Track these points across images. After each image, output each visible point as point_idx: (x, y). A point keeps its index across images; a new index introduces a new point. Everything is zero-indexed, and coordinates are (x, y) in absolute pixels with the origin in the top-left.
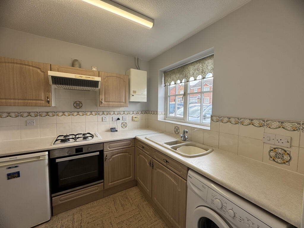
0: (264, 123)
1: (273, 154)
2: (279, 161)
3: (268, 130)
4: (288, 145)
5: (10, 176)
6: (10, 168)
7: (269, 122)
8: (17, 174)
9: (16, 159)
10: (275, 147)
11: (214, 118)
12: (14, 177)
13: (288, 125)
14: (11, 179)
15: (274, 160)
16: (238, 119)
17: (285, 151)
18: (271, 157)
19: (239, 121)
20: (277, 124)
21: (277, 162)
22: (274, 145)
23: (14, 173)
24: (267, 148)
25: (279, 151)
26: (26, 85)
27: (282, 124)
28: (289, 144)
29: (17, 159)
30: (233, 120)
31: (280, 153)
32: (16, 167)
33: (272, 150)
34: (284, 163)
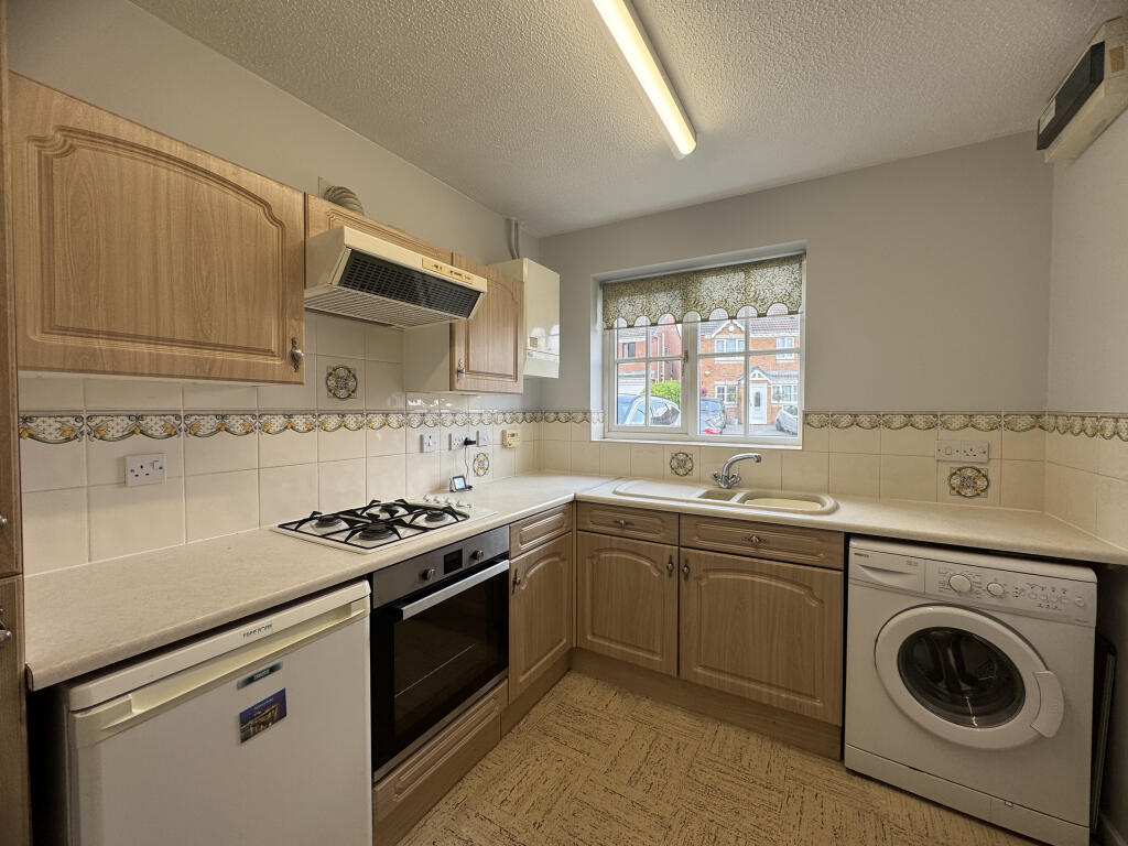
0: (936, 420)
1: (956, 481)
2: (969, 492)
3: (944, 433)
4: (984, 458)
5: (251, 722)
6: (251, 680)
7: (946, 417)
8: (277, 707)
9: (268, 632)
10: (961, 466)
11: (814, 419)
12: (266, 724)
13: (981, 421)
14: (255, 733)
15: (959, 493)
16: (878, 416)
17: (979, 471)
18: (954, 489)
19: (880, 421)
20: (962, 420)
21: (965, 496)
22: (960, 462)
23: (264, 706)
24: (946, 470)
25: (969, 473)
26: (209, 273)
27: (970, 421)
28: (985, 456)
29: (275, 629)
30: (864, 419)
31: (970, 477)
32: (273, 670)
33: (955, 474)
34: (978, 494)
